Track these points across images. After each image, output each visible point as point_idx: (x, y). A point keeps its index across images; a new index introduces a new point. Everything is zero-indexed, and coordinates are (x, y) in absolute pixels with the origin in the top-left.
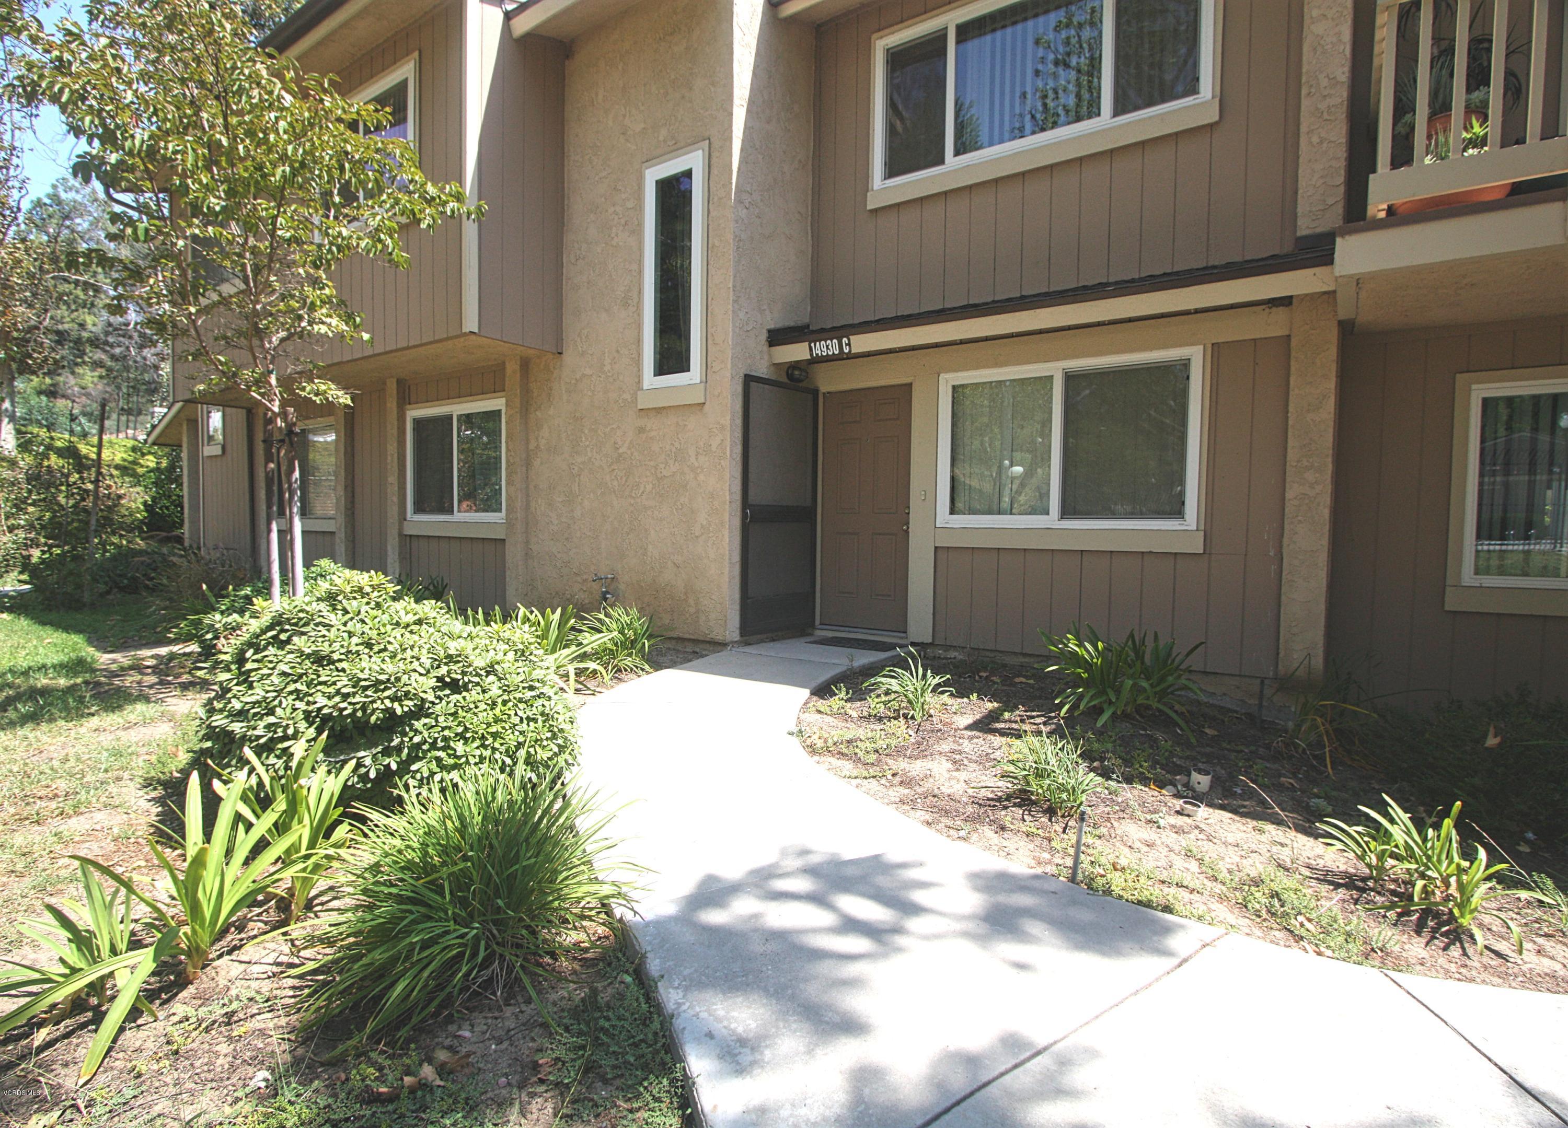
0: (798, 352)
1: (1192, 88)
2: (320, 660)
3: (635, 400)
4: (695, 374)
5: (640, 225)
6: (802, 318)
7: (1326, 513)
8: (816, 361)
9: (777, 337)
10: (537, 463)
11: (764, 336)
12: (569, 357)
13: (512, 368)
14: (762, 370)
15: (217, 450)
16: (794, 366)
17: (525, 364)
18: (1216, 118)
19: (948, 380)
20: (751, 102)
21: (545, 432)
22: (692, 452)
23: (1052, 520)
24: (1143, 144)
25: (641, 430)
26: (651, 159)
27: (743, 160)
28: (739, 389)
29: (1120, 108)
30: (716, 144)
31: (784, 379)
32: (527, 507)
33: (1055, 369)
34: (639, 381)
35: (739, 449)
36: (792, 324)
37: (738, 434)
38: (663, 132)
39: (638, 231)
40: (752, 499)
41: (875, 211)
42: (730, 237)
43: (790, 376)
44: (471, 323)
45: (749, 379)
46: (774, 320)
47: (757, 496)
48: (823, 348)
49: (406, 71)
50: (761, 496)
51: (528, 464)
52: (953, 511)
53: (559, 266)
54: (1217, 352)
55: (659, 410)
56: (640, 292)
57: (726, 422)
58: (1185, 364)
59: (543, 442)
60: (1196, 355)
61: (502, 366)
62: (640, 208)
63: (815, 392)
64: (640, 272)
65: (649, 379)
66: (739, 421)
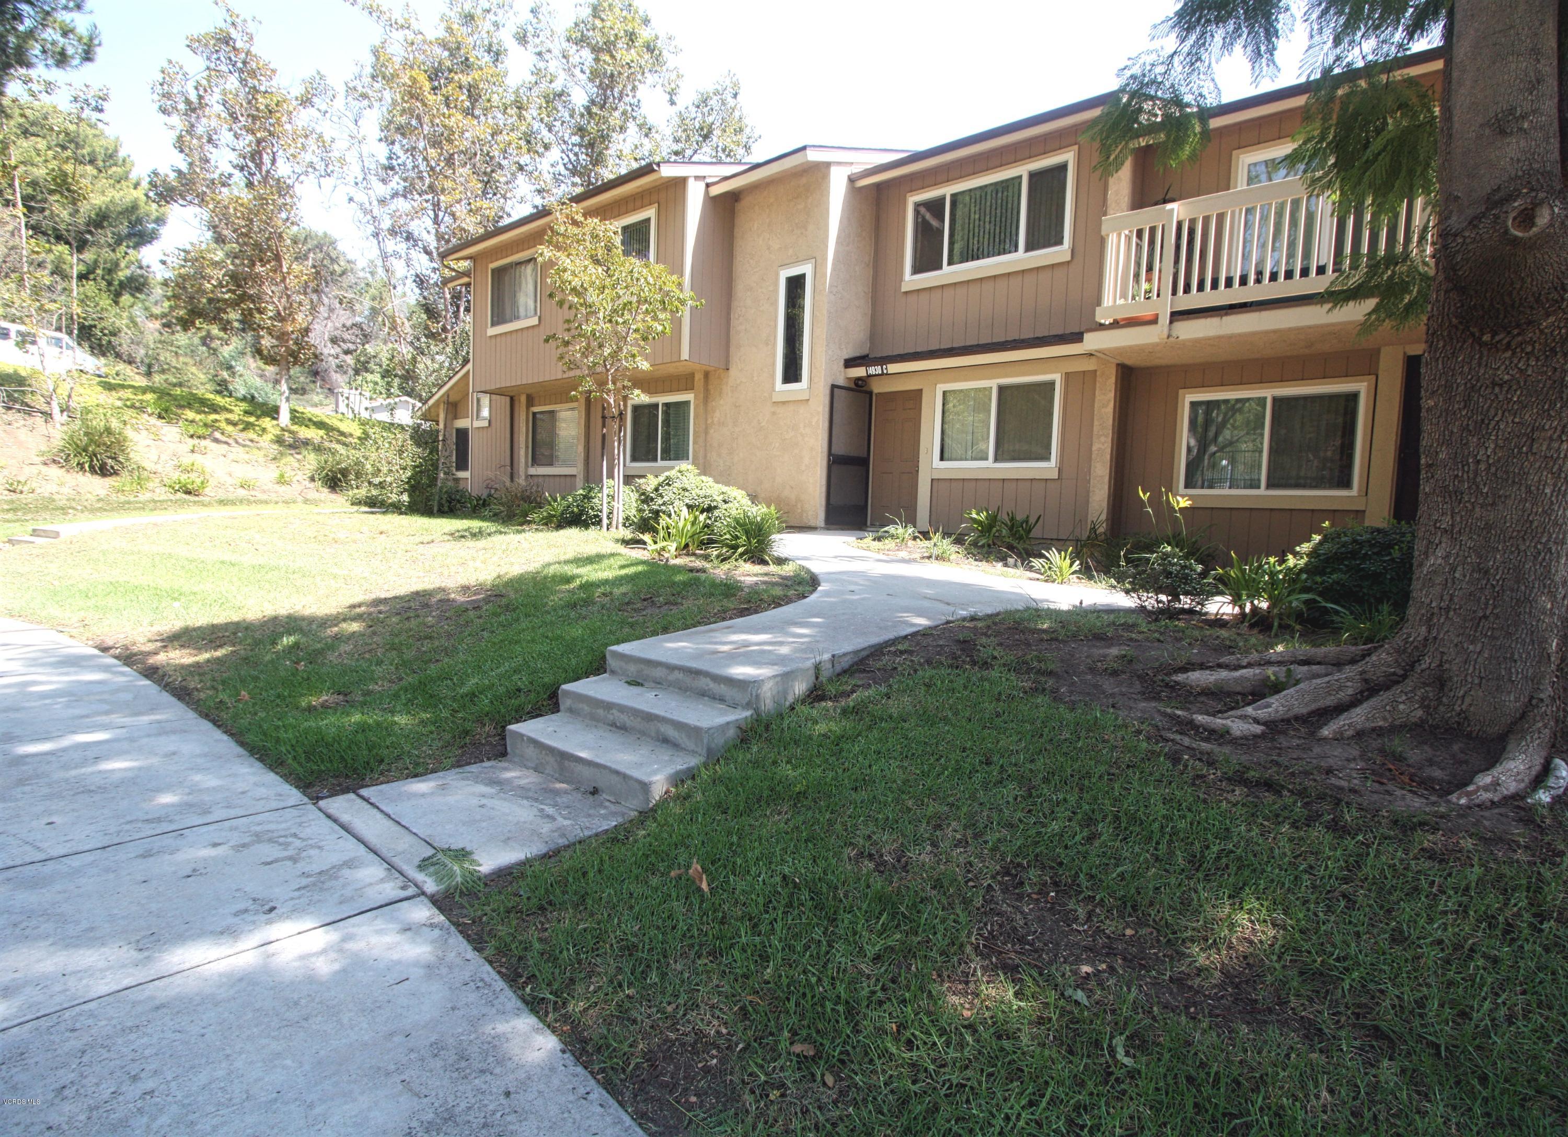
0: (860, 372)
1: (1060, 242)
2: (685, 490)
3: (771, 397)
4: (804, 384)
5: (776, 301)
6: (865, 351)
7: (1108, 457)
8: (869, 376)
9: (850, 363)
10: (712, 431)
11: (842, 362)
12: (733, 371)
13: (699, 377)
14: (841, 382)
15: (486, 424)
16: (859, 379)
17: (707, 375)
18: (1069, 258)
19: (941, 388)
20: (839, 237)
21: (717, 414)
22: (802, 425)
23: (990, 463)
24: (1038, 268)
25: (774, 413)
26: (784, 265)
27: (834, 269)
28: (828, 392)
29: (1028, 248)
30: (819, 261)
31: (853, 386)
32: (705, 456)
33: (993, 384)
34: (773, 385)
35: (826, 424)
36: (858, 354)
37: (827, 416)
38: (790, 252)
39: (775, 303)
40: (833, 451)
41: (906, 293)
42: (825, 312)
43: (856, 384)
44: (685, 355)
45: (834, 387)
46: (848, 353)
47: (837, 450)
48: (872, 370)
49: (650, 213)
50: (839, 450)
51: (706, 432)
52: (942, 459)
53: (728, 320)
54: (1068, 376)
55: (784, 403)
56: (775, 337)
57: (820, 409)
58: (1052, 384)
59: (716, 420)
60: (1057, 377)
61: (692, 375)
62: (776, 291)
63: (870, 393)
64: (776, 326)
65: (779, 385)
66: (827, 409)
